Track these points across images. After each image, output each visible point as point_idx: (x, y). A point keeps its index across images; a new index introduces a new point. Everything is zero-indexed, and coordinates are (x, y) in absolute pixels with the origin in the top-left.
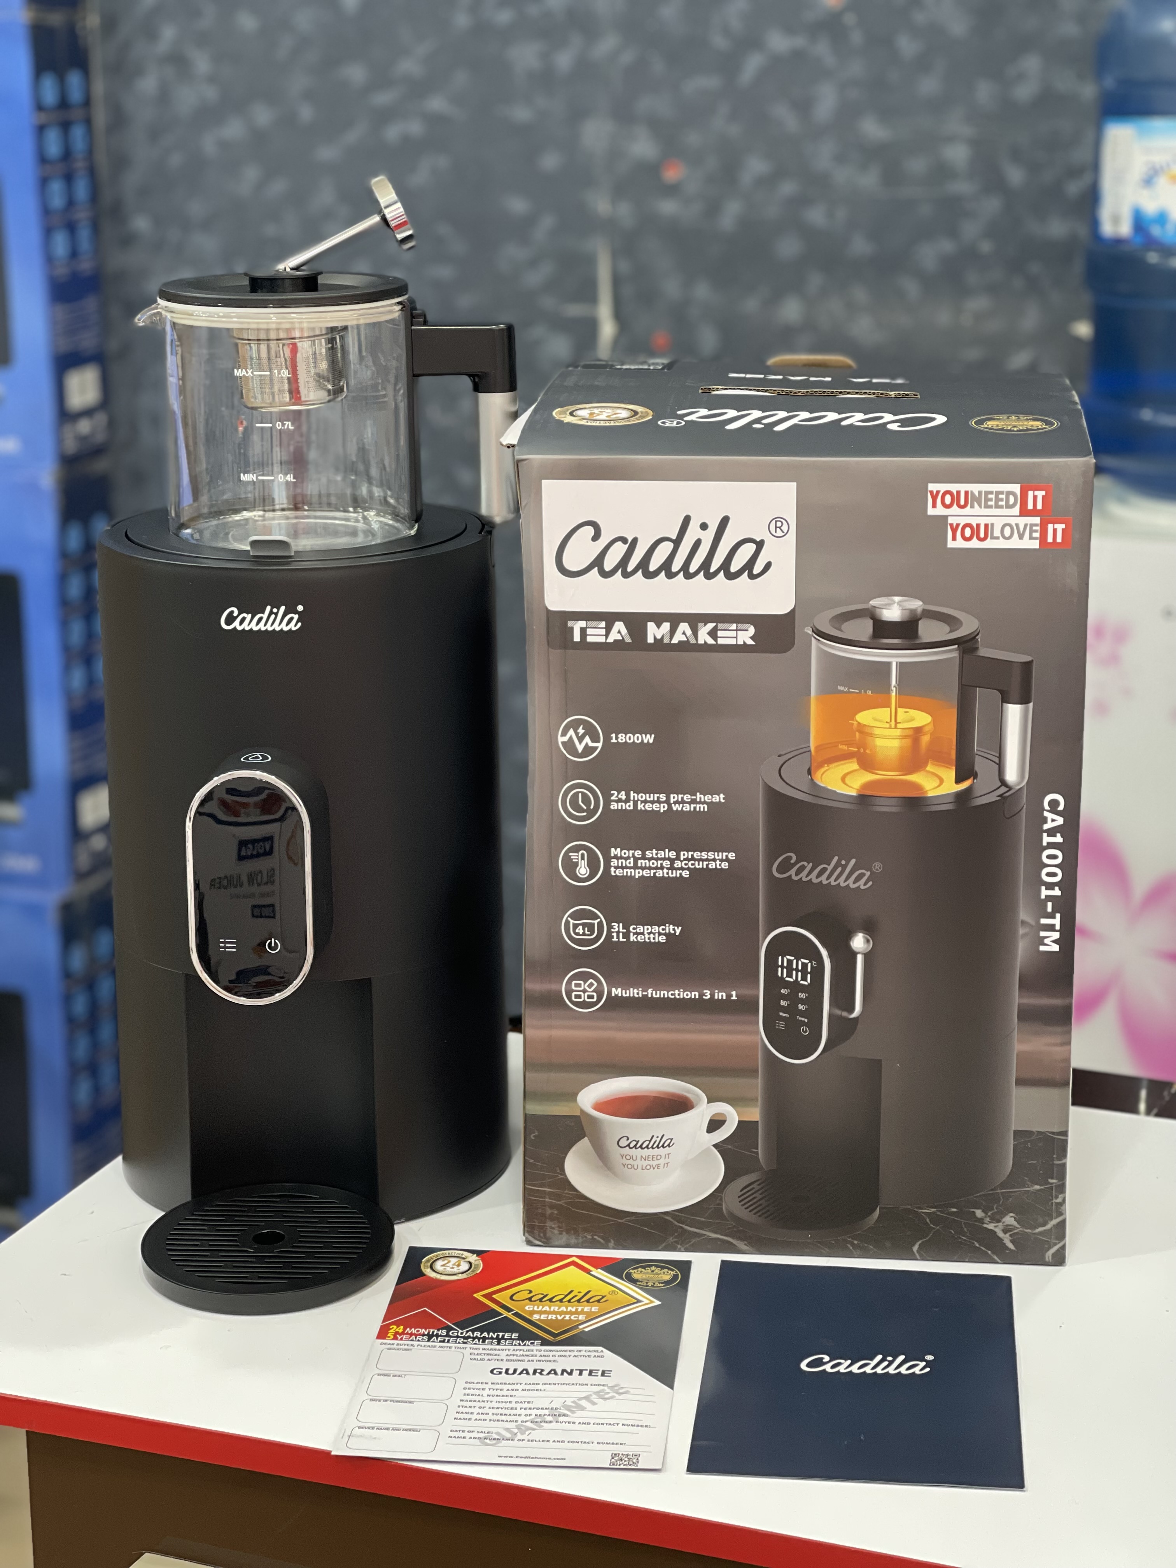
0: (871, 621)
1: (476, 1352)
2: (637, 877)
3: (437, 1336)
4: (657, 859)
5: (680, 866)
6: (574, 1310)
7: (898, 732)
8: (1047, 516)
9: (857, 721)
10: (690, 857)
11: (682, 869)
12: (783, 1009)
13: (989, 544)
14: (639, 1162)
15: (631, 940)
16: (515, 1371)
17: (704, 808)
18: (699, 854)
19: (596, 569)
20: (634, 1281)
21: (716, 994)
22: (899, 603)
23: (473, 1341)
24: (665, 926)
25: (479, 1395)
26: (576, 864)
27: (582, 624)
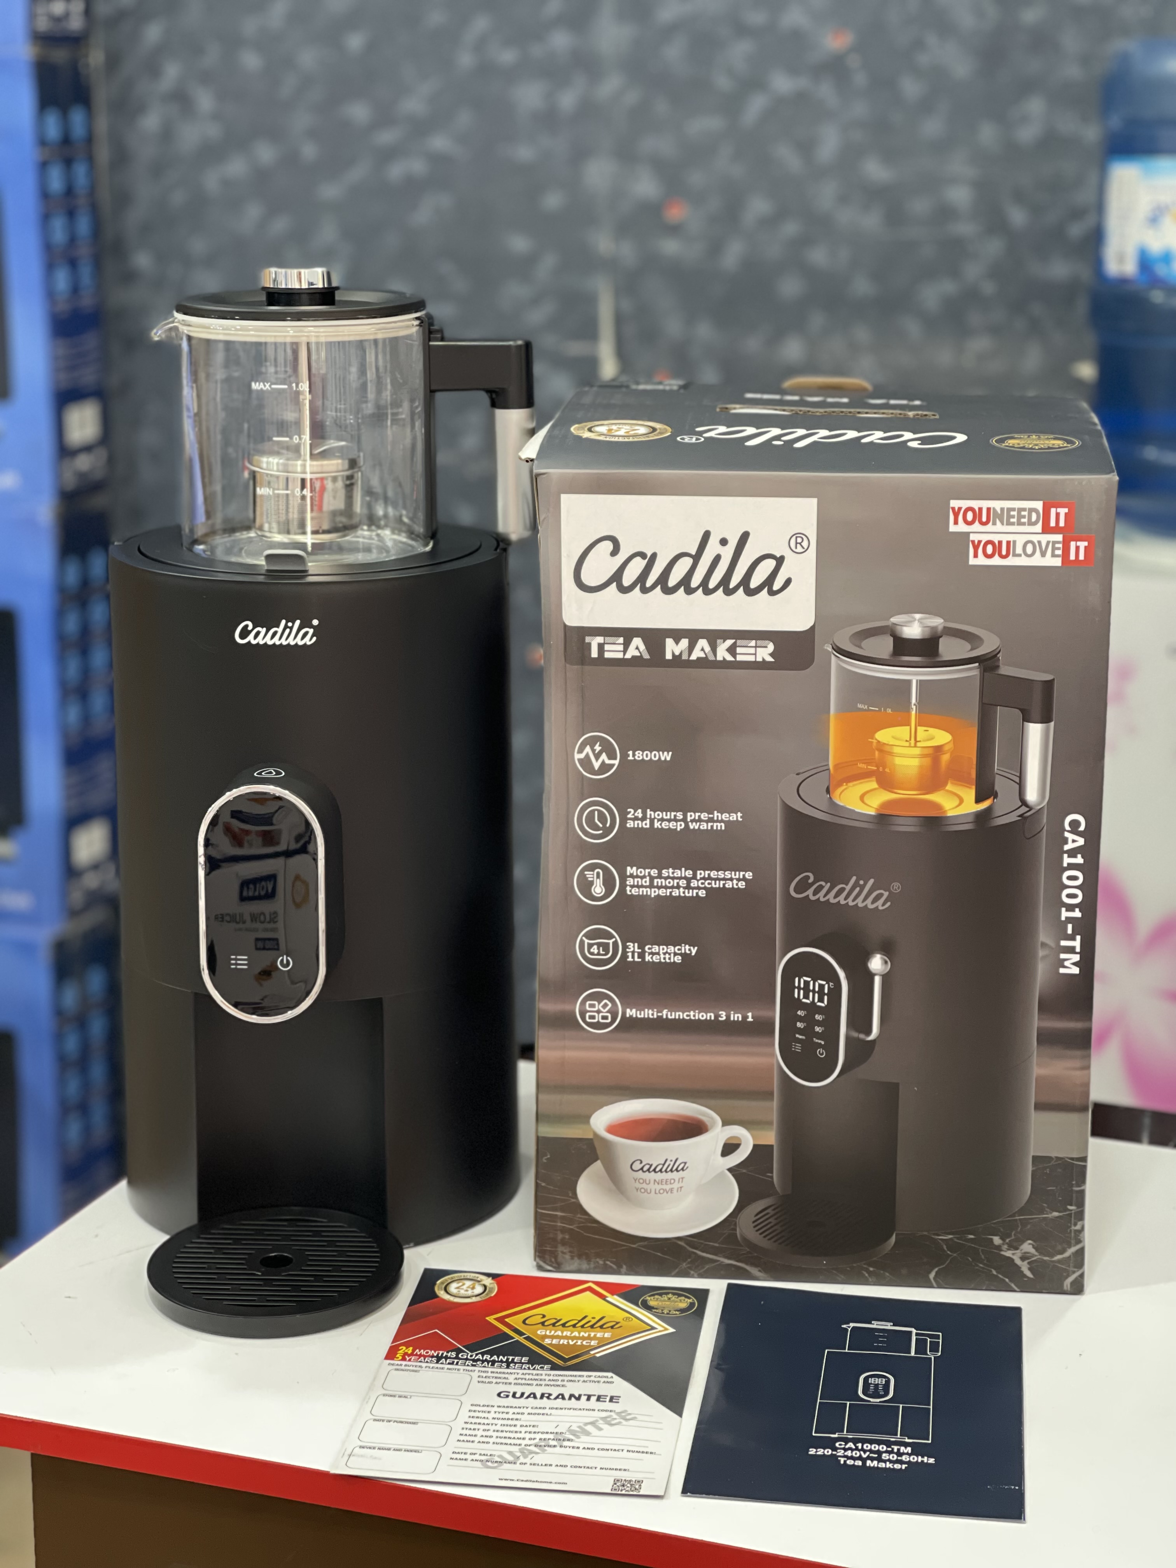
0: (892, 638)
1: (484, 1375)
2: (653, 896)
3: (446, 1358)
4: (673, 878)
5: (696, 885)
6: (586, 1335)
7: (917, 751)
8: (1069, 533)
9: (876, 740)
10: (707, 876)
11: (699, 888)
12: (800, 1031)
13: (1011, 561)
14: (653, 1187)
15: (647, 960)
16: (522, 1394)
17: (721, 826)
18: (716, 873)
19: (615, 584)
20: (647, 1307)
21: (732, 1016)
22: (920, 620)
23: (482, 1364)
24: (681, 946)
25: (484, 1418)
26: (592, 883)
27: (600, 639)
